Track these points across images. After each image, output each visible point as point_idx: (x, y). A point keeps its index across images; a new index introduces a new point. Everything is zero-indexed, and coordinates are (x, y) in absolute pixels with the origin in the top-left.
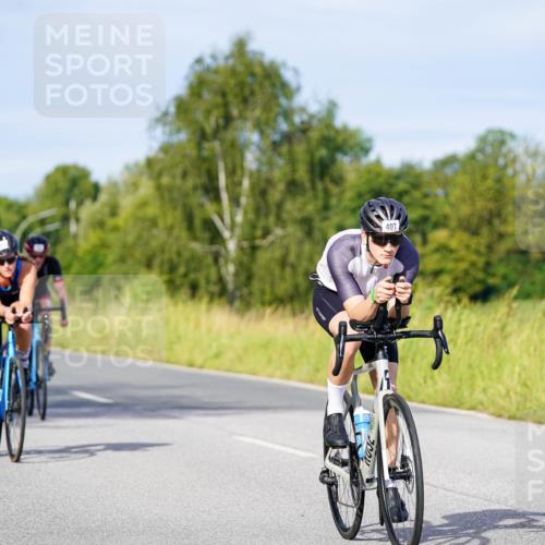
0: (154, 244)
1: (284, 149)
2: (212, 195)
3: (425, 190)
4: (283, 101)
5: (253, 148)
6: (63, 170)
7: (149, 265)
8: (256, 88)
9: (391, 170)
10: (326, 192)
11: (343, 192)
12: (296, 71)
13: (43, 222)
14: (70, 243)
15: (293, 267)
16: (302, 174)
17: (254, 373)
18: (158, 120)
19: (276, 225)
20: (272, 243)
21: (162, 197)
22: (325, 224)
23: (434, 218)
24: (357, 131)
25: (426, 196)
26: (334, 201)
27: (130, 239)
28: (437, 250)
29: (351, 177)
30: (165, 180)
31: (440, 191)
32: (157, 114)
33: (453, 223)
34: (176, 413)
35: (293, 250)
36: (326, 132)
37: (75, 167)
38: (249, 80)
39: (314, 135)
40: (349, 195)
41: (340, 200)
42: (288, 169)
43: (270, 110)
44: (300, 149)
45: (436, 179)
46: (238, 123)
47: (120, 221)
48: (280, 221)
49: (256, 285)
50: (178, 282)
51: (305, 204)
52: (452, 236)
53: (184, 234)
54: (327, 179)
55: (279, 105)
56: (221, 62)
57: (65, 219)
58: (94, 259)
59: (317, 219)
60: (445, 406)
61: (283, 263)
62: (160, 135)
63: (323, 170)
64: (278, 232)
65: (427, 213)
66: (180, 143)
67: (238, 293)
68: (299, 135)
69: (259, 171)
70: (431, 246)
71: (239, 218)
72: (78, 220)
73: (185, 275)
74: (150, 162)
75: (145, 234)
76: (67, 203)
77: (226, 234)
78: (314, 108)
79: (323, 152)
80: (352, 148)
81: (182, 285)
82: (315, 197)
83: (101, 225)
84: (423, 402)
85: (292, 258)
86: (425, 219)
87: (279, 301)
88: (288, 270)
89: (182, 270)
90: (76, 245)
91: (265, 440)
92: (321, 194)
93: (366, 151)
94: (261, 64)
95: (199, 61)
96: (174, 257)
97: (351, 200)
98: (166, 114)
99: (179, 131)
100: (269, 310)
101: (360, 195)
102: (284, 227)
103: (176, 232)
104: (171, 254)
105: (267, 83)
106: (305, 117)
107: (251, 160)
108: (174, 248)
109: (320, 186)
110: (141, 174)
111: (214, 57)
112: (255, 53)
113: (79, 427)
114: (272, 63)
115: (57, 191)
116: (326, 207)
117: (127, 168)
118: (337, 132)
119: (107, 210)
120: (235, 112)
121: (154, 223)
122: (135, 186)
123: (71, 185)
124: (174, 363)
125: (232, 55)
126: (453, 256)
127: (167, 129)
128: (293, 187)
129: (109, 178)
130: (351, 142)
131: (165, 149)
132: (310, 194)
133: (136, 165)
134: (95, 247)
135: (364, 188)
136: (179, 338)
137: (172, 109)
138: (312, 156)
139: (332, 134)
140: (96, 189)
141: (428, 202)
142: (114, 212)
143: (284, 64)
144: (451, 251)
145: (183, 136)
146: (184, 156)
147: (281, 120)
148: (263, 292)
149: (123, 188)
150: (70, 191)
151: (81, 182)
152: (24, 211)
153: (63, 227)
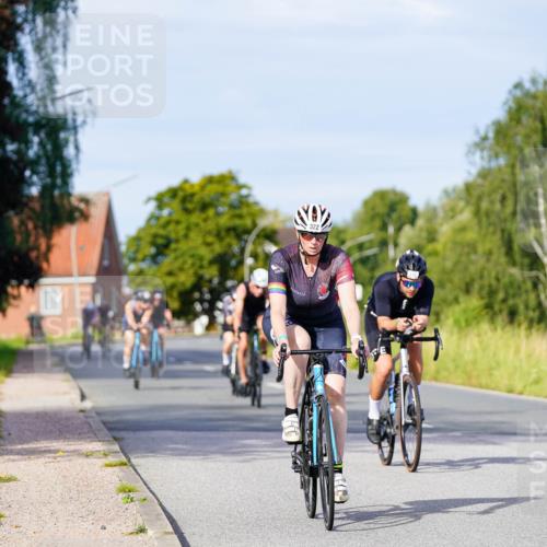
0: (472, 269)
6: (381, 195)
7: (468, 291)
13: (361, 247)
18: (477, 145)
21: (480, 222)
27: (449, 264)
30: (484, 205)
32: (476, 139)
34: (497, 439)
37: (394, 192)
47: (439, 246)
50: (497, 307)
53: (503, 259)
56: (541, 87)
57: (384, 244)
62: (479, 161)
66: (500, 169)
72: (396, 245)
73: (504, 301)
74: (468, 187)
75: (464, 259)
76: (384, 227)
81: (501, 311)
89: (501, 295)
95: (518, 85)
96: (494, 282)
98: (485, 138)
99: (497, 156)
103: (494, 258)
104: (490, 279)
108: (493, 274)
111: (533, 81)
115: (373, 218)
117: (446, 192)
119: (424, 235)
121: (473, 247)
122: (453, 212)
123: (389, 210)
124: (493, 389)
127: (486, 154)
129: (427, 204)
131: (484, 174)
133: (454, 190)
136: (498, 364)
137: (491, 135)
140: (414, 213)
142: (432, 237)
145: (502, 161)
146: (503, 181)
149: (441, 214)
150: (389, 215)
151: (399, 207)
152: (342, 236)
153: (381, 251)
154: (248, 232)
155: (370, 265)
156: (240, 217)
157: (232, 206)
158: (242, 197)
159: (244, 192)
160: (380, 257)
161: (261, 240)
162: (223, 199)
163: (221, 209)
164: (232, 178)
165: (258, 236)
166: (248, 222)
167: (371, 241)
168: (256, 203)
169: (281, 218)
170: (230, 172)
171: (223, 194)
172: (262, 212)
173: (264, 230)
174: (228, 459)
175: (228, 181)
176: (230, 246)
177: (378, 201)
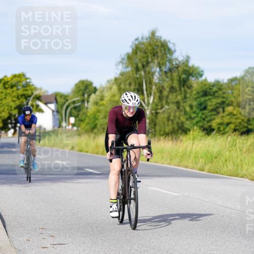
1: (169, 75)
2: (140, 93)
3: (224, 91)
4: (168, 55)
5: (157, 74)
6: (82, 82)
8: (159, 51)
9: (211, 83)
10: (185, 91)
11: (192, 92)
12: (174, 44)
13: (74, 102)
14: (85, 110)
15: (172, 120)
16: (176, 84)
17: (157, 163)
18: (121, 62)
19: (166, 105)
20: (164, 111)
21: (120, 93)
22: (185, 104)
23: (227, 102)
24: (198, 68)
25: (224, 93)
26: (188, 95)
28: (228, 115)
29: (195, 86)
30: (122, 86)
31: (230, 91)
32: (120, 60)
33: (235, 104)
35: (172, 114)
36: (185, 68)
37: (87, 81)
38: (155, 48)
39: (180, 69)
40: (194, 92)
41: (191, 95)
42: (170, 82)
43: (164, 59)
44: (175, 75)
45: (229, 87)
46: (151, 65)
47: (104, 102)
48: (167, 103)
49: (157, 128)
51: (177, 96)
52: (234, 109)
54: (185, 87)
55: (167, 57)
56: (145, 41)
57: (83, 101)
58: (94, 117)
59: (182, 102)
60: (231, 176)
61: (168, 119)
62: (121, 68)
63: (184, 83)
64: (167, 107)
65: (224, 100)
66: (128, 72)
67: (150, 131)
68: (175, 69)
69: (159, 83)
70: (226, 113)
71: (151, 101)
72: (88, 102)
74: (116, 79)
76: (83, 95)
77: (146, 108)
78: (181, 59)
79: (184, 76)
80: (195, 75)
82: (181, 93)
83: (96, 103)
84: (223, 174)
85: (172, 118)
86: (223, 102)
87: (166, 134)
88: (170, 122)
90: (87, 112)
91: (160, 188)
92: (183, 92)
93: (201, 76)
94: (160, 41)
95: (137, 39)
97: (195, 95)
98: (123, 59)
99: (128, 67)
100: (162, 138)
101: (198, 93)
102: (168, 105)
105: (162, 49)
106: (177, 62)
107: (156, 79)
109: (183, 89)
110: (113, 84)
111: (142, 38)
112: (158, 37)
113: (87, 183)
114: (165, 41)
115: (79, 91)
116: (185, 97)
117: (108, 81)
118: (190, 68)
119: (99, 98)
120: (150, 60)
122: (111, 88)
123: (85, 88)
125: (149, 38)
126: (235, 117)
127: (124, 66)
128: (172, 89)
129: (101, 86)
130: (195, 72)
131: (122, 74)
132: (179, 92)
133: (111, 80)
134: (95, 112)
135: (200, 90)
137: (126, 58)
138: (180, 77)
139: (188, 69)
140: (95, 90)
141: (225, 95)
142: (102, 99)
143: (169, 41)
144: (234, 115)
145: (129, 69)
146: (130, 77)
147: (167, 63)
148: (160, 131)
149: (106, 90)
150: (85, 90)
151: (89, 87)
152: (67, 98)
153: (82, 104)
154: (30, 96)
155: (77, 110)
156: (27, 90)
157: (23, 86)
158: (27, 82)
159: (28, 81)
160: (82, 106)
161: (35, 100)
162: (20, 83)
163: (19, 87)
164: (24, 75)
165: (34, 98)
166: (30, 93)
167: (78, 100)
168: (33, 85)
169: (43, 91)
170: (23, 73)
171: (20, 82)
172: (36, 89)
173: (36, 96)
174: (20, 186)
175: (22, 76)
176: (22, 102)
177: (81, 84)
